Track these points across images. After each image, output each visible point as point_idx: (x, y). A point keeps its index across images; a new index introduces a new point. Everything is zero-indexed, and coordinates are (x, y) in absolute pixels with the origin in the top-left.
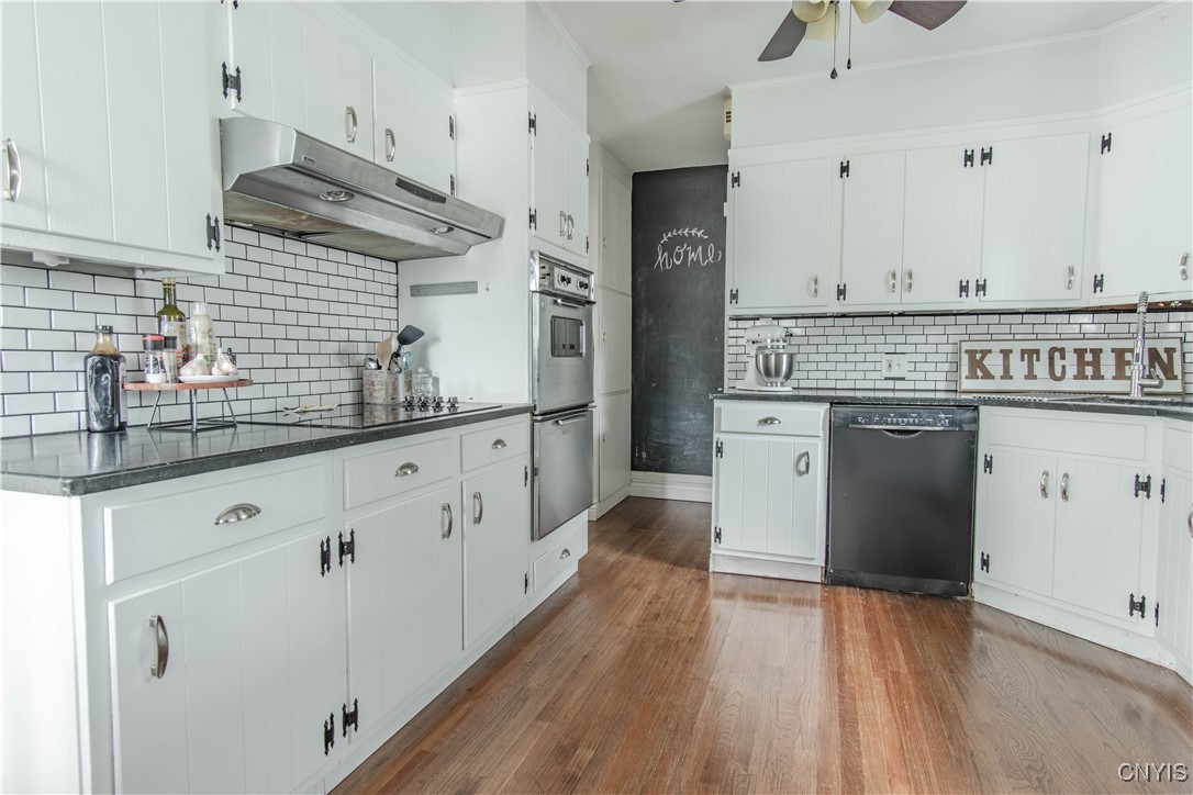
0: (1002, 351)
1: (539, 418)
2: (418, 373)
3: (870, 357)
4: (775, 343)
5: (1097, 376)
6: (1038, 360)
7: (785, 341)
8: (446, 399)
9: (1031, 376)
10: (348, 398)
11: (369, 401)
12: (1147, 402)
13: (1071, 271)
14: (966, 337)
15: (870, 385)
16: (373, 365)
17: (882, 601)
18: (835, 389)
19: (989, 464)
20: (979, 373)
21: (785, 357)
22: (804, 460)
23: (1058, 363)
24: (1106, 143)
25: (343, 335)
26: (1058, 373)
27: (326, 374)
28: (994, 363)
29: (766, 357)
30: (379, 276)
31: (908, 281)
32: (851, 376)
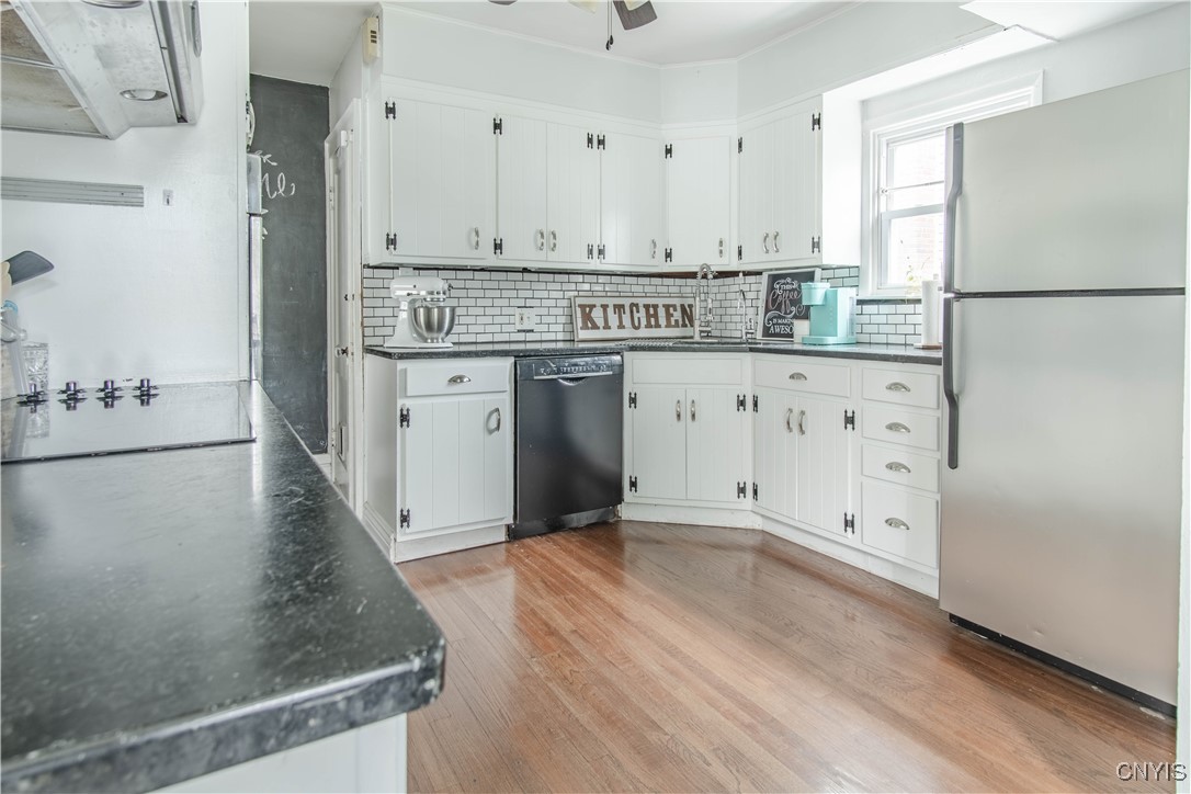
0: (602, 306)
3: (505, 311)
4: (436, 296)
5: (658, 326)
6: (624, 313)
7: (444, 293)
9: (621, 326)
12: (704, 343)
13: (654, 243)
14: (576, 293)
15: (505, 337)
17: (569, 541)
18: (476, 343)
19: (633, 400)
20: (590, 325)
21: (448, 310)
22: (495, 416)
23: (636, 315)
24: (669, 151)
26: (637, 324)
28: (597, 314)
29: (428, 311)
31: (552, 241)
32: (489, 329)
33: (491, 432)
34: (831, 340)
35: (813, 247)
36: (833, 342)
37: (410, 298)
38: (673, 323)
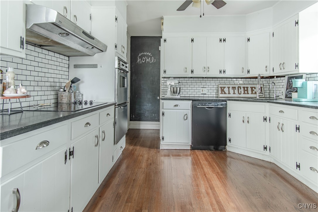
0: (228, 87)
1: (117, 106)
2: (77, 93)
3: (198, 88)
4: (176, 85)
5: (248, 93)
6: (236, 89)
7: (178, 84)
8: (89, 101)
9: (234, 93)
10: (53, 101)
11: (60, 102)
12: (260, 99)
13: (243, 68)
14: (220, 84)
15: (198, 96)
16: (62, 90)
18: (189, 97)
19: (230, 115)
20: (223, 93)
21: (178, 88)
22: (186, 116)
23: (240, 90)
24: (249, 40)
25: (52, 80)
26: (240, 92)
27: (47, 93)
28: (226, 90)
29: (174, 88)
30: (64, 61)
31: (208, 69)
32: (193, 93)
33: (185, 120)
34: (303, 100)
35: (296, 67)
37: (170, 85)
38: (254, 93)
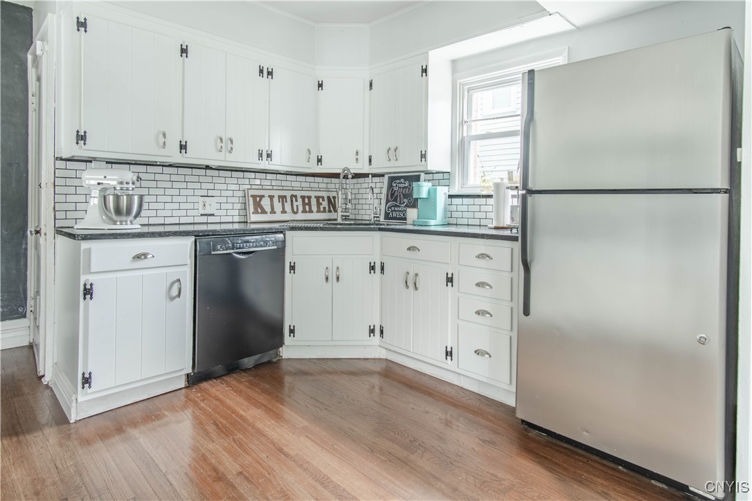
0: (269, 196)
3: (190, 199)
4: (125, 186)
5: (311, 211)
6: (286, 202)
7: (133, 183)
9: (284, 212)
12: (345, 224)
13: (309, 152)
14: (249, 187)
15: (190, 220)
17: (240, 382)
19: (292, 268)
20: (260, 211)
21: (136, 198)
22: (176, 285)
23: (295, 204)
24: (320, 86)
26: (295, 210)
28: (266, 203)
29: (117, 198)
31: (230, 146)
32: (176, 213)
33: (172, 299)
34: (432, 222)
35: (421, 158)
36: (434, 224)
37: (101, 187)
38: (322, 209)
